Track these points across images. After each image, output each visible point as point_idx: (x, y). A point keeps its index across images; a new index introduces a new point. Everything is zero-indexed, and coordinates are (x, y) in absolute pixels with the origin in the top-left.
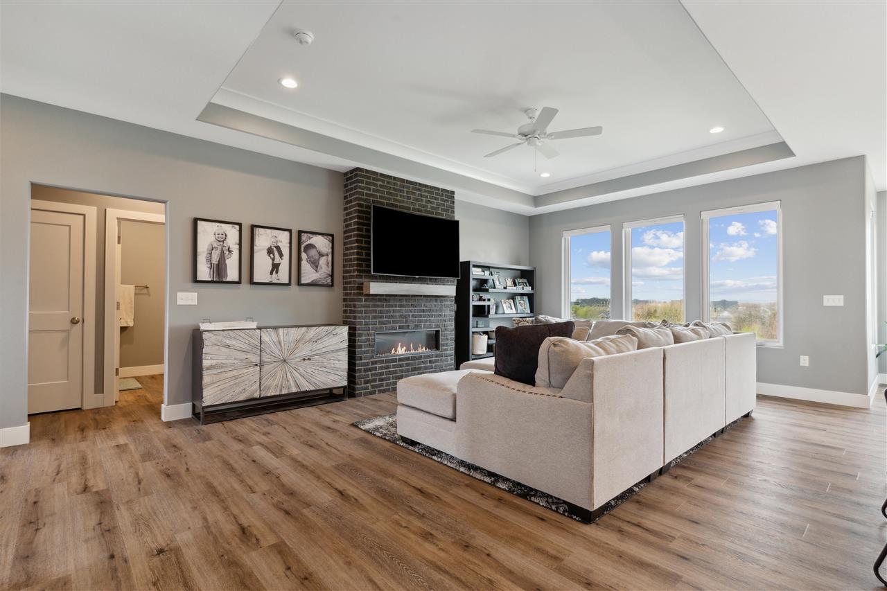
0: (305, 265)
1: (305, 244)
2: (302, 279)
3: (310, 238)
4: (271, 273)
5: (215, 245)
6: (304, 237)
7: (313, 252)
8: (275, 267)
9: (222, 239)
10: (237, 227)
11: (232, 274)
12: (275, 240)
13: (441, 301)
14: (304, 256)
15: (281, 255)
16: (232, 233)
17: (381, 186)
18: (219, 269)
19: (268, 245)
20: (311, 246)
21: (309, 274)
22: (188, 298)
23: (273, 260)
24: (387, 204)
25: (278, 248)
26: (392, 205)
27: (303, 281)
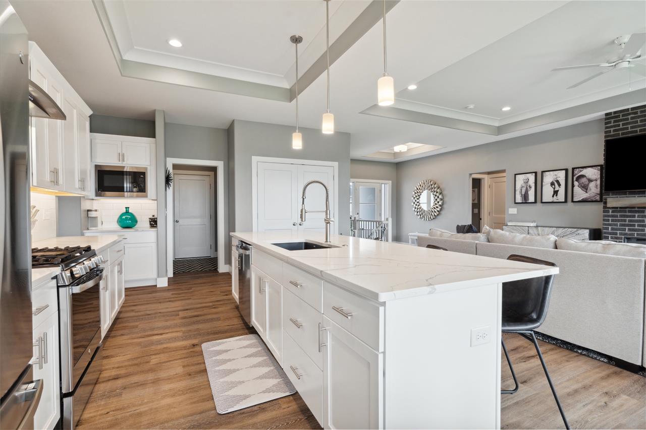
0: (577, 189)
1: (577, 175)
2: (574, 198)
3: (581, 171)
4: (553, 196)
5: (523, 185)
6: (576, 171)
7: (583, 180)
8: (556, 193)
9: (527, 181)
12: (555, 177)
14: (576, 183)
15: (559, 185)
16: (532, 178)
18: (525, 196)
19: (551, 181)
20: (583, 176)
21: (580, 194)
22: (513, 211)
23: (554, 189)
25: (558, 181)
27: (574, 200)
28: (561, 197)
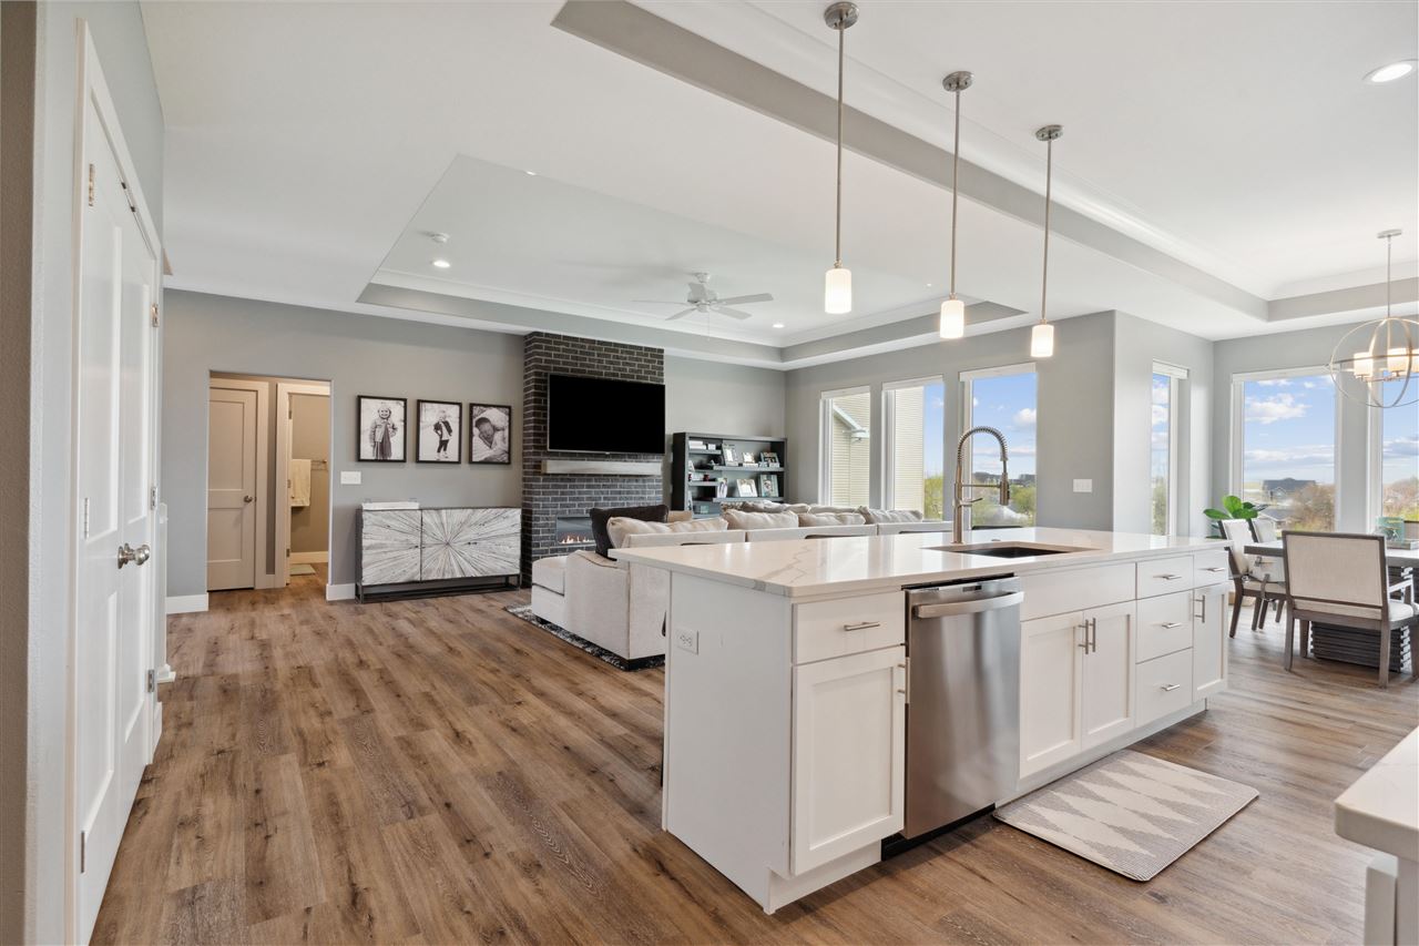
0: (477, 442)
1: (477, 418)
2: (474, 456)
3: (483, 411)
4: (439, 451)
5: (378, 423)
6: (476, 410)
7: (486, 427)
8: (443, 444)
9: (386, 416)
10: (402, 403)
11: (396, 452)
12: (442, 415)
13: (644, 481)
14: (476, 431)
15: (450, 431)
16: (397, 410)
17: (564, 350)
18: (383, 448)
19: (435, 422)
20: (484, 420)
21: (481, 451)
22: (352, 477)
23: (441, 436)
24: (572, 370)
25: (447, 424)
26: (579, 371)
27: (474, 460)
28: (452, 453)
